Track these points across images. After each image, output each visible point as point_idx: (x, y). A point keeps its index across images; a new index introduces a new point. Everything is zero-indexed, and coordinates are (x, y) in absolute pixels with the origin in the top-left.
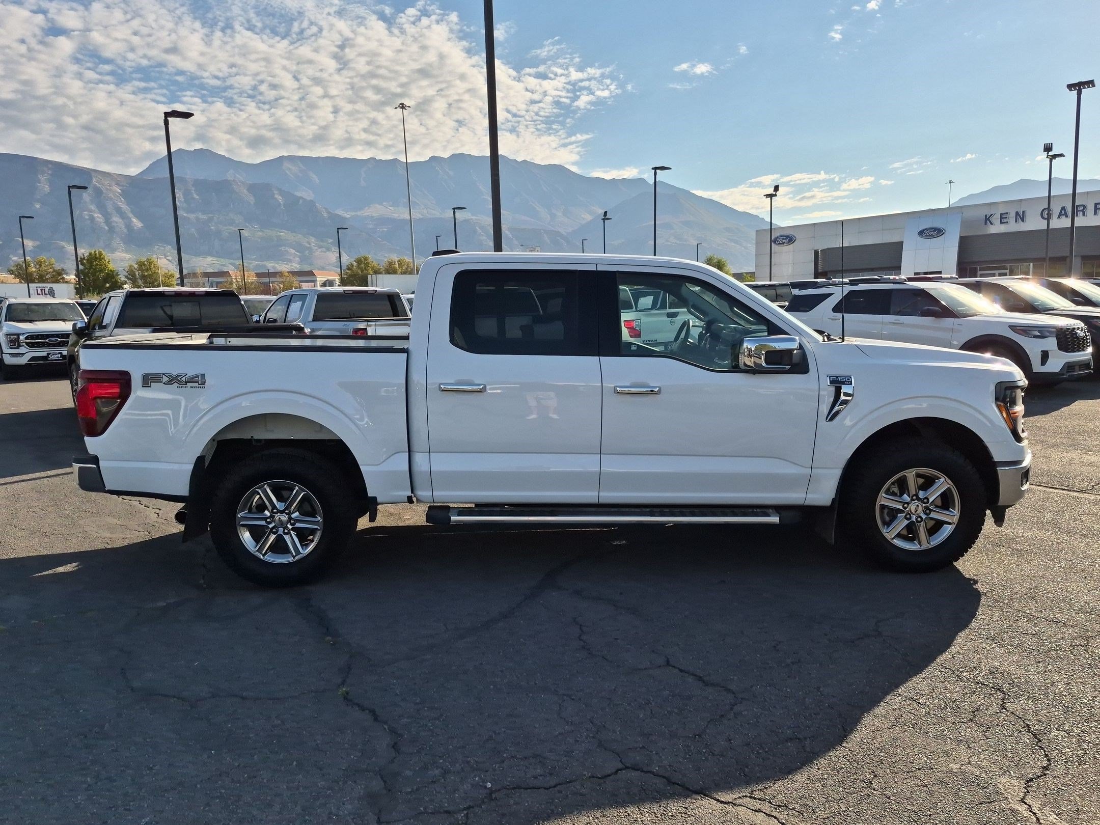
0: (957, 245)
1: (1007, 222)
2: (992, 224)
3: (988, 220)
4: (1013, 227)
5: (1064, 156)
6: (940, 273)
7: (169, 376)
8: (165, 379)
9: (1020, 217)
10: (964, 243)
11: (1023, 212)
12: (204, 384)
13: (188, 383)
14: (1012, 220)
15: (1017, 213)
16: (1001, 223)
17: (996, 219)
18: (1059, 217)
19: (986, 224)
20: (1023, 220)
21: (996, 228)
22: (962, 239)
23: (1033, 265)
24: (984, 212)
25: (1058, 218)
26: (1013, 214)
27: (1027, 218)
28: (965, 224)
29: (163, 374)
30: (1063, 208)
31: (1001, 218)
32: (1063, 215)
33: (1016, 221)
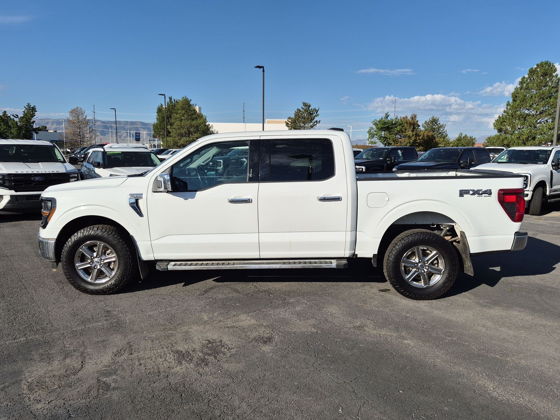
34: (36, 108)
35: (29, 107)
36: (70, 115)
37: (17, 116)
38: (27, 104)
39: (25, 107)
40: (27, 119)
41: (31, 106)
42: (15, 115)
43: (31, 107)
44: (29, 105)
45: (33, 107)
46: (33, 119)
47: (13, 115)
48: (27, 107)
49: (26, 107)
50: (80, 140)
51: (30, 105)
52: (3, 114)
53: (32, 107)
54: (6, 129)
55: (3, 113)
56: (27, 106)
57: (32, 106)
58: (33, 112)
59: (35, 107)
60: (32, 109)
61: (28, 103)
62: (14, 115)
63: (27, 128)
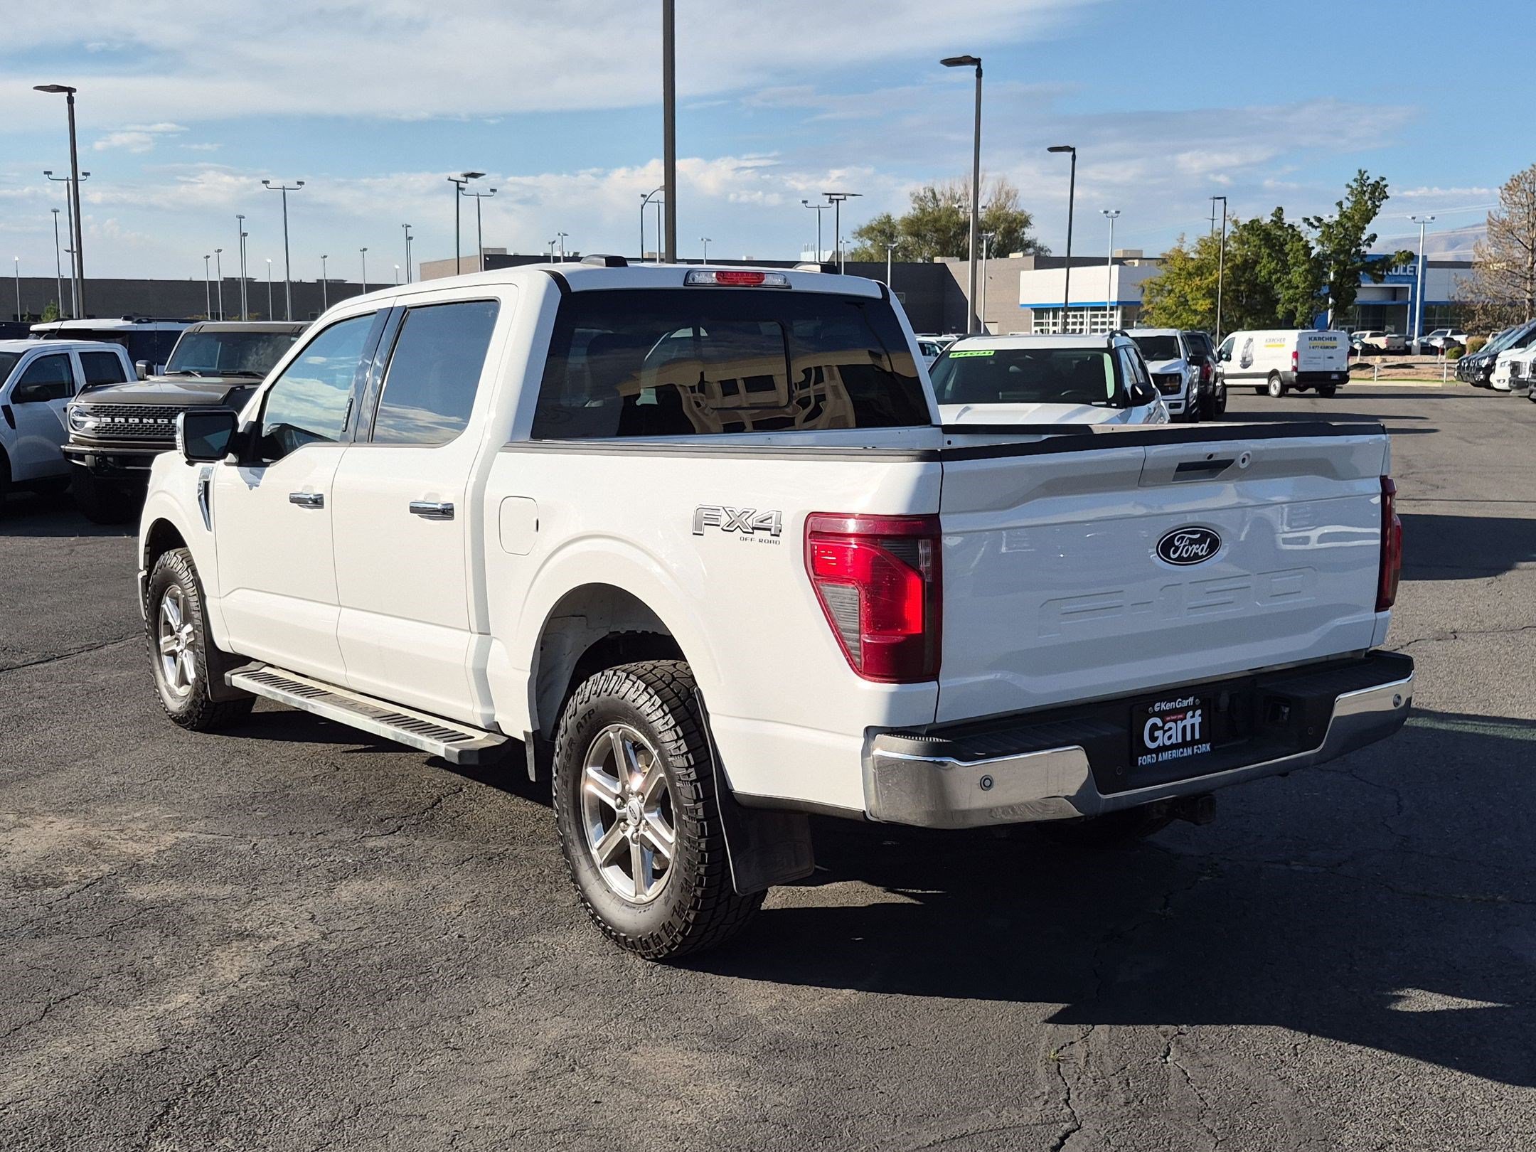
34: (1386, 186)
35: (1362, 185)
36: (1503, 202)
37: (1319, 220)
38: (1357, 173)
39: (1348, 186)
40: (1346, 229)
41: (1368, 178)
42: (1312, 220)
43: (1368, 182)
44: (1362, 177)
45: (1377, 182)
46: (1369, 230)
47: (1306, 220)
48: (1354, 185)
49: (1351, 187)
50: (1529, 300)
51: (1365, 177)
52: (1272, 218)
53: (1373, 182)
54: (1276, 271)
55: (1272, 215)
56: (1355, 180)
57: (1371, 181)
58: (1374, 202)
59: (1384, 183)
60: (1373, 192)
61: (1360, 171)
62: (1308, 219)
63: (1343, 263)
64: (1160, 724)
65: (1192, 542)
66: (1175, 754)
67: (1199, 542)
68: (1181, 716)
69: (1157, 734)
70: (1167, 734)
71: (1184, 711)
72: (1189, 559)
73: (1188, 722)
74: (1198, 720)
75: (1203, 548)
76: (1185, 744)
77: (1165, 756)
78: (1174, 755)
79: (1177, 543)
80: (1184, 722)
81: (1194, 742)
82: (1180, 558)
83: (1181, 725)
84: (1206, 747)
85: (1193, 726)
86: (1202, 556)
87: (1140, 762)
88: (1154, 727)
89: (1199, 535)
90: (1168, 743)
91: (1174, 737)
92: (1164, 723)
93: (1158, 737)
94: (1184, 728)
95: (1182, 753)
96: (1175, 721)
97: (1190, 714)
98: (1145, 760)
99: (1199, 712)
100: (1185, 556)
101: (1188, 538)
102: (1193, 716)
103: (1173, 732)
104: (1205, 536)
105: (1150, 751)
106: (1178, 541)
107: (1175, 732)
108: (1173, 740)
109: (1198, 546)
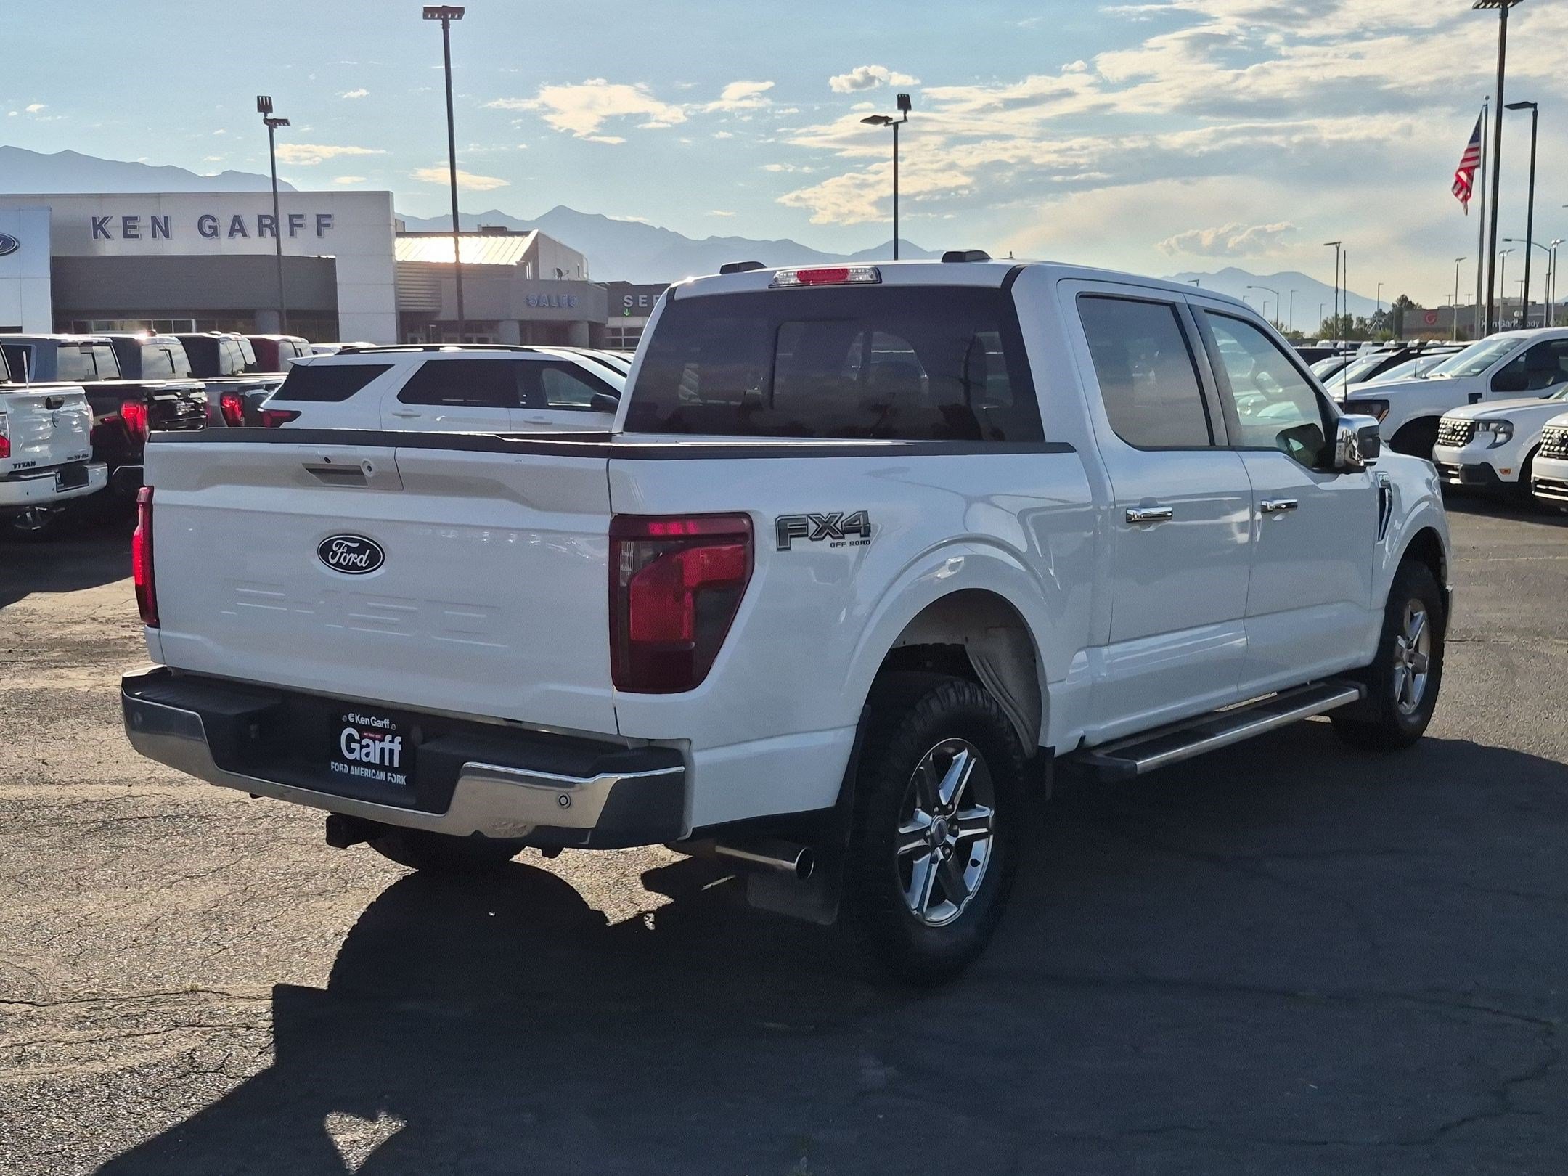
0: (48, 274)
1: (137, 236)
2: (108, 237)
3: (99, 227)
4: (147, 246)
5: (288, 124)
6: (19, 329)
7: (817, 518)
8: (812, 527)
9: (161, 227)
10: (63, 273)
11: (166, 218)
12: (868, 536)
13: (846, 535)
14: (146, 232)
15: (154, 220)
16: (126, 236)
17: (115, 227)
18: (231, 235)
19: (96, 236)
20: (166, 234)
21: (114, 247)
22: (54, 261)
23: (197, 322)
24: (90, 212)
25: (229, 236)
26: (145, 222)
27: (174, 230)
28: (58, 233)
29: (808, 516)
30: (237, 219)
31: (125, 227)
32: (238, 231)
33: (154, 236)
64: (357, 737)
65: (350, 550)
66: (368, 773)
67: (359, 551)
68: (379, 736)
69: (353, 745)
70: (365, 751)
71: (384, 732)
72: (347, 567)
73: (386, 745)
74: (397, 747)
75: (362, 559)
76: (380, 767)
77: (357, 771)
78: (366, 774)
79: (335, 549)
80: (382, 745)
81: (391, 769)
82: (338, 565)
83: (379, 745)
84: (400, 779)
85: (391, 751)
86: (362, 568)
87: (332, 767)
88: (350, 738)
89: (358, 545)
90: (365, 760)
91: (372, 754)
92: (362, 738)
93: (354, 750)
94: (382, 750)
95: (374, 775)
96: (374, 740)
97: (388, 737)
98: (337, 767)
99: (398, 739)
100: (344, 563)
101: (347, 545)
102: (392, 741)
103: (371, 750)
104: (363, 547)
105: (345, 760)
106: (336, 546)
107: (372, 750)
108: (371, 759)
109: (356, 555)
